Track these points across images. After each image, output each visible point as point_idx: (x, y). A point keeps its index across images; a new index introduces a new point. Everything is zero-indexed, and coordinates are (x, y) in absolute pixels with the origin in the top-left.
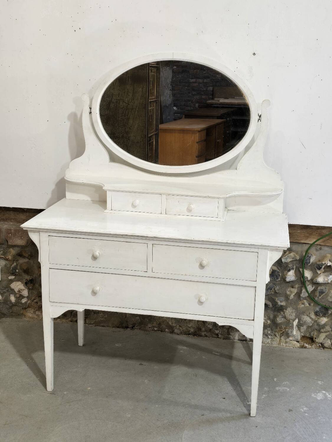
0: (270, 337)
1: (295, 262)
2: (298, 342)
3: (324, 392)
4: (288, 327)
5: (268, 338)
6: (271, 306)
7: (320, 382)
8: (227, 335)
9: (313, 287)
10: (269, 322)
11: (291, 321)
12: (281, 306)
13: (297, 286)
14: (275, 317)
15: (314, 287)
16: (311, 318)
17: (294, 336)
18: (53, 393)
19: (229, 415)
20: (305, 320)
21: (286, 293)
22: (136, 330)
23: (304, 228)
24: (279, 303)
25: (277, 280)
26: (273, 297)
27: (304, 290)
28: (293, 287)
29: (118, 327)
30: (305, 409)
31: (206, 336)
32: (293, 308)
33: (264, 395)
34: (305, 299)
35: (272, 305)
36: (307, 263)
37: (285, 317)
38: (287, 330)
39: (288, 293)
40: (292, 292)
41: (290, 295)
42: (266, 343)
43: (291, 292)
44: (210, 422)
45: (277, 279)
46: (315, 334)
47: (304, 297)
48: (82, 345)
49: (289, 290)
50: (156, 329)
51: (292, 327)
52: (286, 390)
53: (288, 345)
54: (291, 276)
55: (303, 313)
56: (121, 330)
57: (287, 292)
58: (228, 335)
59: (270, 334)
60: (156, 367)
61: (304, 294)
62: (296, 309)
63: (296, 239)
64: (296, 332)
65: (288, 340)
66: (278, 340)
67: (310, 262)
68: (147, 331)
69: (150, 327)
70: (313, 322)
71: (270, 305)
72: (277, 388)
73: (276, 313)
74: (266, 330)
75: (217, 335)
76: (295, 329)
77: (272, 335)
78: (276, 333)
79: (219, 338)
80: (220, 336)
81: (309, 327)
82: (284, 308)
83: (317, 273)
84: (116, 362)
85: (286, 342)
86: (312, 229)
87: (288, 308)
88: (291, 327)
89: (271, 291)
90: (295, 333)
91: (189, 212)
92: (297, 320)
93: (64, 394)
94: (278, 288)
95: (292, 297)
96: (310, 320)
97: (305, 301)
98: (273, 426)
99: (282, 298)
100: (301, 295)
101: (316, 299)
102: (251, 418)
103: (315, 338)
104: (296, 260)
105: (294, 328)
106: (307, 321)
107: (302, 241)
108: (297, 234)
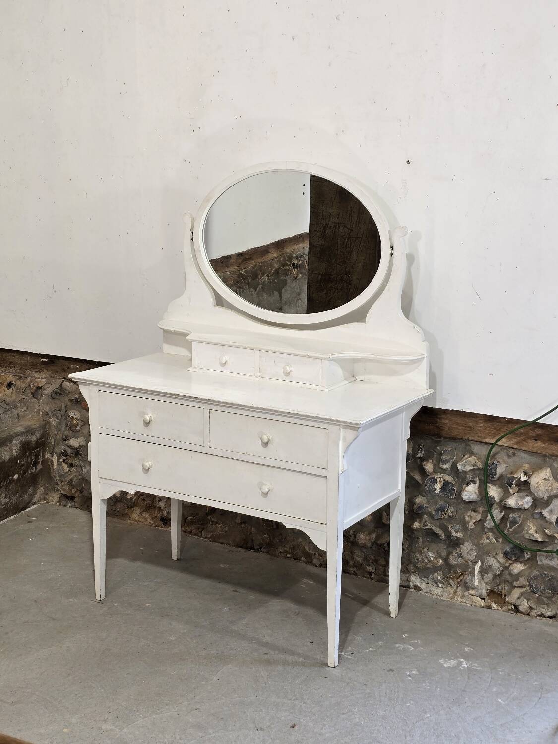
0: (440, 585)
1: (477, 472)
2: (484, 599)
3: (462, 660)
4: (467, 573)
5: (438, 586)
6: (444, 537)
7: (467, 649)
8: (383, 577)
9: (501, 512)
10: (441, 561)
11: (470, 563)
12: (458, 538)
13: (481, 510)
14: (449, 554)
15: (503, 514)
16: (499, 562)
17: (474, 588)
18: (101, 602)
19: (301, 660)
20: (490, 563)
21: (464, 519)
22: (261, 552)
23: (489, 420)
24: (454, 534)
25: (452, 497)
26: (445, 524)
27: (489, 517)
28: (474, 511)
29: (241, 547)
30: (414, 672)
31: (356, 574)
32: (472, 542)
33: (370, 649)
34: (491, 530)
35: (445, 535)
36: (492, 475)
37: (461, 556)
38: (465, 577)
39: (467, 519)
40: (471, 519)
41: (469, 522)
42: (434, 593)
43: (471, 517)
44: (269, 662)
45: (452, 495)
46: (505, 588)
47: (488, 527)
48: (176, 560)
49: (468, 514)
50: (289, 555)
51: (473, 573)
52: (408, 648)
53: (464, 601)
54: (470, 492)
55: (487, 553)
56: (242, 550)
57: (466, 517)
58: (384, 575)
59: (440, 580)
60: (252, 596)
61: (489, 524)
62: (477, 545)
63: (478, 437)
64: (479, 582)
65: (466, 593)
66: (452, 591)
67: (496, 472)
68: (275, 555)
69: (281, 552)
70: (502, 569)
71: (441, 536)
72: (397, 645)
73: (450, 549)
74: (436, 574)
75: (370, 574)
76: (476, 578)
77: (444, 583)
78: (451, 581)
79: (370, 578)
80: (373, 576)
81: (495, 576)
82: (461, 541)
83: (509, 491)
84: (206, 583)
85: (463, 597)
86: (500, 422)
87: (466, 542)
88: (471, 572)
89: (443, 513)
90: (476, 583)
91: (286, 376)
92: (479, 563)
93: (114, 605)
94: (452, 509)
95: (471, 525)
96: (498, 565)
97: (490, 534)
98: (349, 681)
99: (458, 526)
100: (485, 524)
101: (506, 532)
102: (327, 668)
103: (506, 595)
104: (478, 469)
105: (476, 576)
106: (493, 565)
107: (487, 441)
108: (479, 428)
